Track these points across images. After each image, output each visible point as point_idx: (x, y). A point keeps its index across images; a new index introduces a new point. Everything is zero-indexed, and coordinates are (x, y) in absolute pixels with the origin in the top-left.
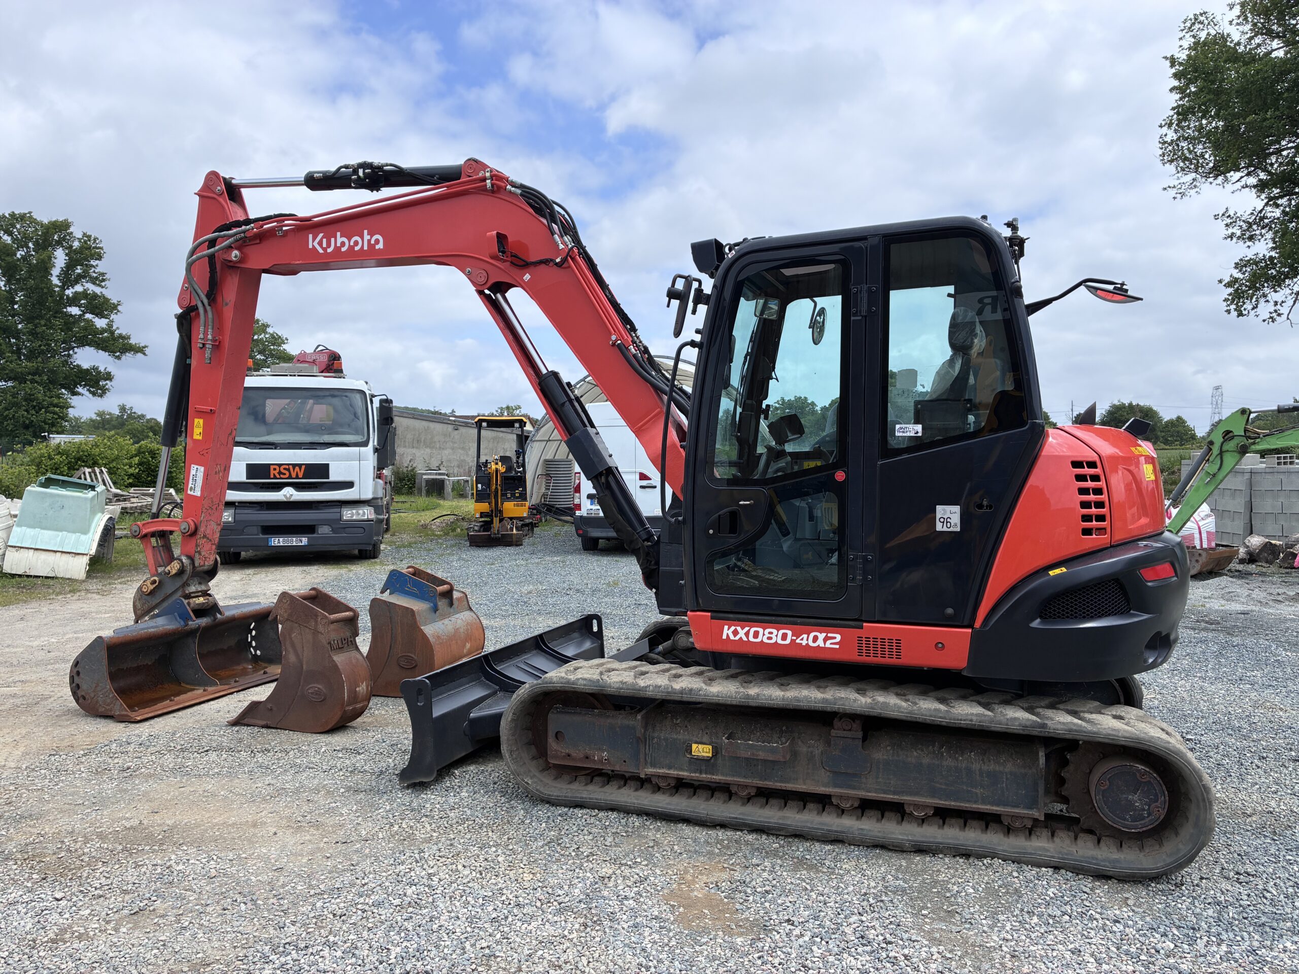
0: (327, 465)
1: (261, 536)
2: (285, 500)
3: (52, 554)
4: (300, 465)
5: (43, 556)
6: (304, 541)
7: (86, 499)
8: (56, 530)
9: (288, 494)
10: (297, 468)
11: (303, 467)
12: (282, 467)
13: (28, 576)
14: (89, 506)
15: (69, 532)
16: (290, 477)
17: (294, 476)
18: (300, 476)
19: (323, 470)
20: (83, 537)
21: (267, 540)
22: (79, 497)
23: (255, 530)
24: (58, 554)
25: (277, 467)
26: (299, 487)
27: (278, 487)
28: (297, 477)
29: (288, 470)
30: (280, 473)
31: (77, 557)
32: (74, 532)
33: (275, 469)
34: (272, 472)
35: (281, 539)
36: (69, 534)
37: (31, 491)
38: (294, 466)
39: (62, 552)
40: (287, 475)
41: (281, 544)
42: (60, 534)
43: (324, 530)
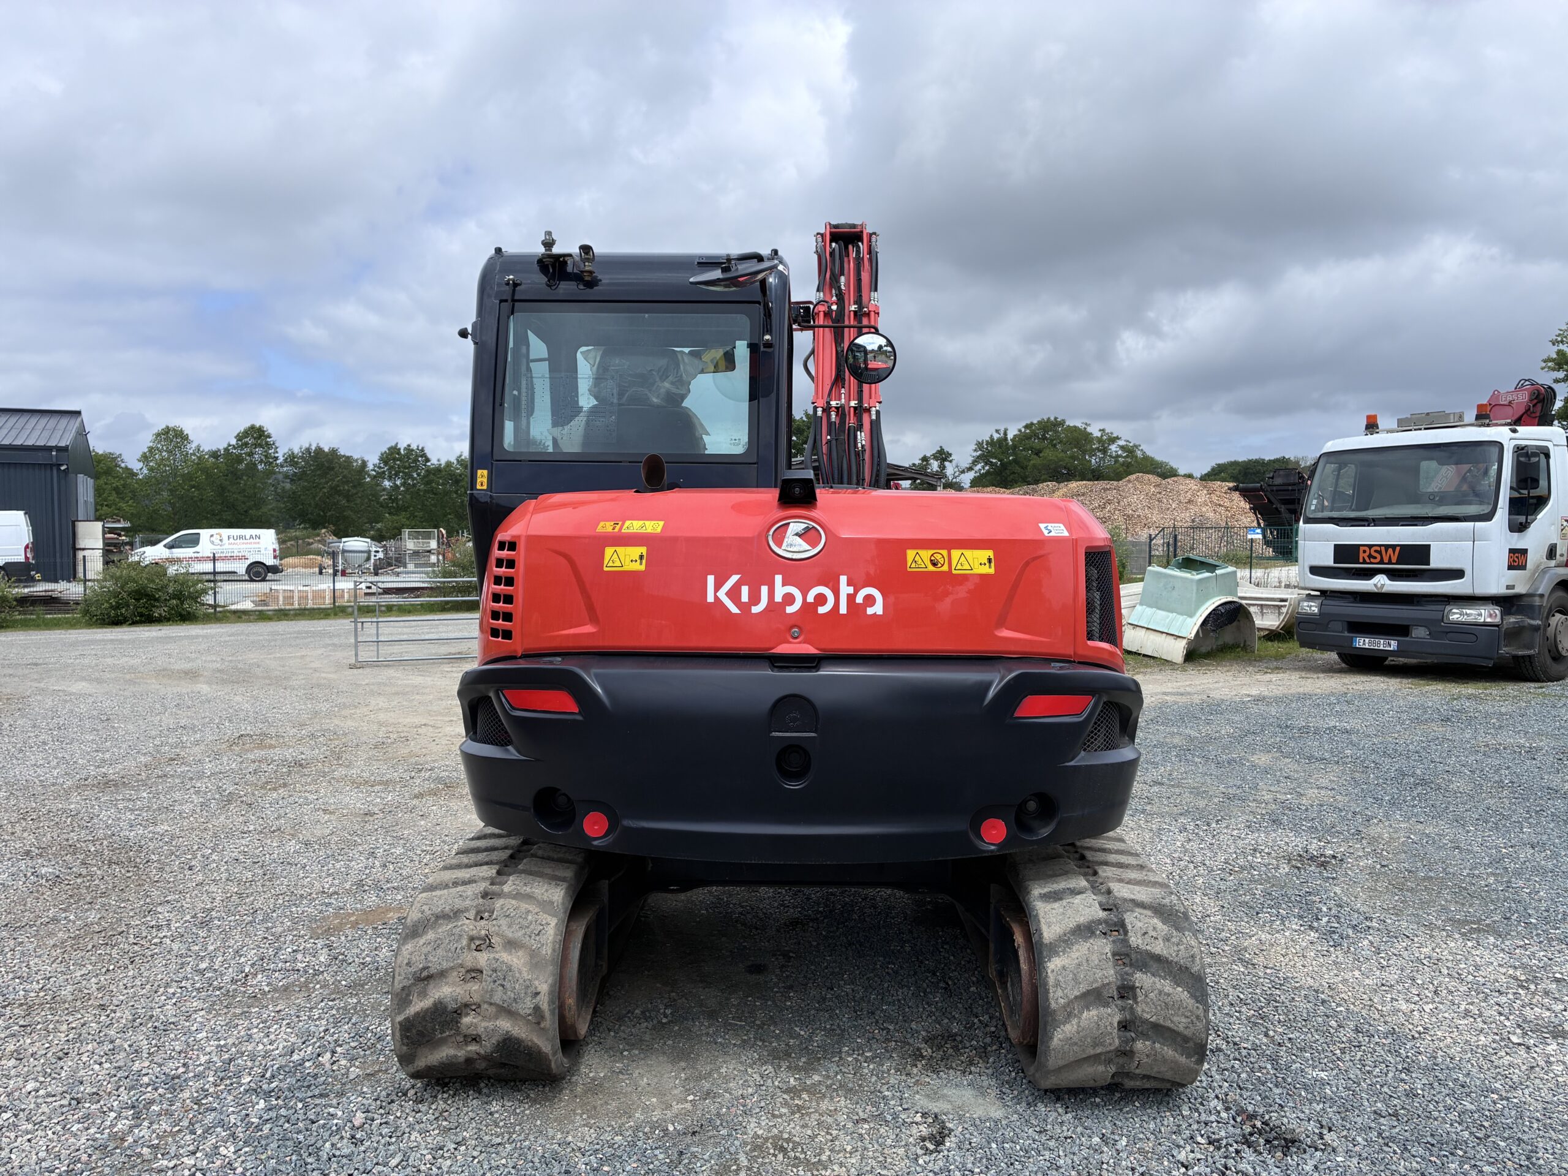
0: (1429, 546)
1: (1346, 634)
2: (1375, 590)
3: (1159, 634)
4: (1394, 547)
5: (1153, 636)
6: (1393, 645)
7: (1192, 580)
8: (1169, 611)
9: (1381, 583)
10: (1390, 550)
11: (1398, 549)
12: (1373, 549)
13: (1140, 654)
14: (1195, 588)
15: (1178, 613)
16: (1381, 562)
17: (1386, 561)
18: (1394, 561)
19: (1421, 553)
20: (1189, 620)
21: (1351, 640)
22: (1186, 579)
23: (1338, 626)
24: (1164, 635)
25: (1367, 549)
26: (1393, 575)
27: (1368, 574)
28: (1390, 563)
29: (1380, 552)
30: (1370, 556)
31: (1179, 639)
32: (1182, 614)
33: (1364, 552)
34: (1361, 555)
35: (1367, 640)
36: (1178, 616)
37: (1150, 571)
38: (1387, 547)
39: (1167, 634)
40: (1378, 560)
41: (1367, 646)
42: (1171, 615)
43: (1419, 633)
